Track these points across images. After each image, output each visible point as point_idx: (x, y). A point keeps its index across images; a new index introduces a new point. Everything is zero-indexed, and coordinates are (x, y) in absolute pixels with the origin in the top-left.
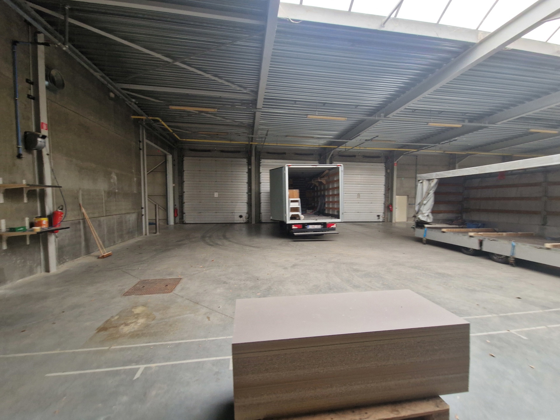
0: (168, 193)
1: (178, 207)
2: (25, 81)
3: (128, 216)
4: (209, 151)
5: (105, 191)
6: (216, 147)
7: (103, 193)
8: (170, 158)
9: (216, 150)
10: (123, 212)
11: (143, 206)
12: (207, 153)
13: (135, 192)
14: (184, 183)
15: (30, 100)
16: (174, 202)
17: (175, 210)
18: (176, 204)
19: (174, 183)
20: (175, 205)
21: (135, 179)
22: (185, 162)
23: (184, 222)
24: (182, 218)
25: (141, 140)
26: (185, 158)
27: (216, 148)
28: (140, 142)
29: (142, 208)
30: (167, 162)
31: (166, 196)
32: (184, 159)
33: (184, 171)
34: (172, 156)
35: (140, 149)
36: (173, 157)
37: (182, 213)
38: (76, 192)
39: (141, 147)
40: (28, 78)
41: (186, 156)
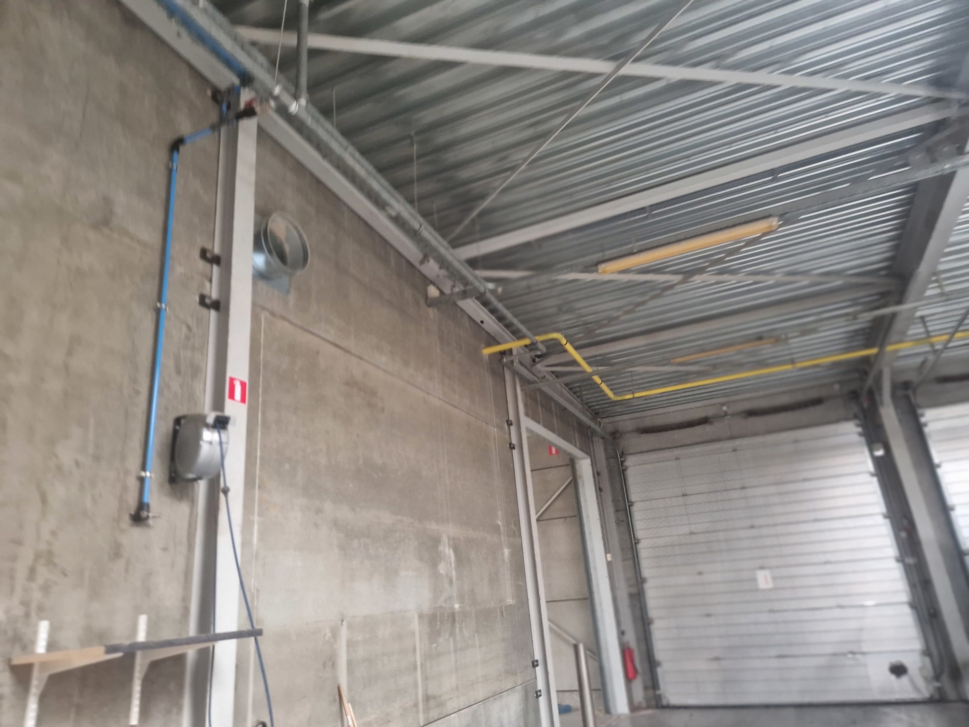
0: (595, 589)
1: (631, 638)
2: (196, 254)
3: (495, 707)
4: (704, 421)
5: (421, 617)
6: (723, 404)
7: (415, 625)
8: (585, 466)
9: (726, 414)
10: (480, 693)
11: (538, 656)
12: (699, 429)
13: (510, 601)
14: (640, 546)
15: (204, 311)
16: (618, 623)
17: (626, 653)
18: (623, 628)
19: (607, 550)
20: (621, 633)
21: (506, 552)
22: (630, 473)
23: (664, 702)
24: (653, 684)
25: (512, 417)
26: (630, 461)
27: (725, 408)
28: (509, 424)
29: (535, 664)
30: (580, 482)
31: (588, 600)
32: (627, 463)
33: (631, 504)
34: (592, 461)
35: (512, 447)
36: (594, 464)
37: (652, 664)
38: (329, 634)
39: (514, 441)
40: (208, 246)
41: (631, 454)
